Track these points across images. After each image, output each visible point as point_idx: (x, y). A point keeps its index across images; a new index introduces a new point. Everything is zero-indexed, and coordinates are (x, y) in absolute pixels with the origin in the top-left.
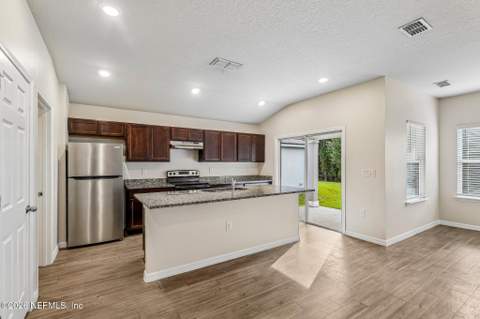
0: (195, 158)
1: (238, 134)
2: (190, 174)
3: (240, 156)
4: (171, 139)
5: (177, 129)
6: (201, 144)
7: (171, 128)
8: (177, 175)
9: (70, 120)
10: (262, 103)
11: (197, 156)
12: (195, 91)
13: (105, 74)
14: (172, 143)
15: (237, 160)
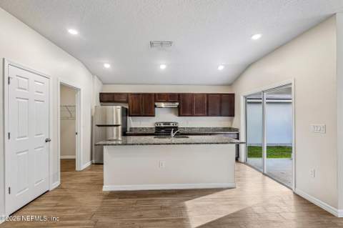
0: (175, 114)
1: (208, 95)
2: (171, 125)
3: (210, 112)
4: (155, 101)
5: (159, 94)
6: (177, 104)
7: (155, 94)
8: (162, 125)
9: (101, 94)
10: (221, 68)
11: (177, 112)
12: (163, 67)
13: (107, 66)
14: (156, 104)
15: (208, 115)
